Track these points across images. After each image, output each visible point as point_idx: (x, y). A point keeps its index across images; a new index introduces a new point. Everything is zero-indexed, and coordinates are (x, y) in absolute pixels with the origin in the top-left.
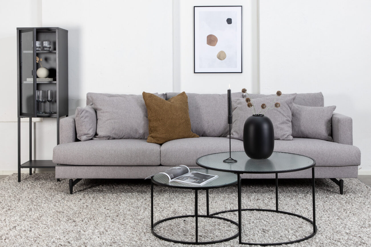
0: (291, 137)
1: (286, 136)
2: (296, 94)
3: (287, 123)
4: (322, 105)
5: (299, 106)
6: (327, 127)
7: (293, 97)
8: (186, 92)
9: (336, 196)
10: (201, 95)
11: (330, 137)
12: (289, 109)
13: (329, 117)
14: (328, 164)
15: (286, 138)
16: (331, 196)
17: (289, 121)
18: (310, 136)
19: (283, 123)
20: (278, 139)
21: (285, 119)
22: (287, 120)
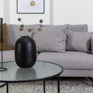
0: (64, 51)
1: (61, 50)
2: (69, 24)
3: (62, 42)
4: (87, 31)
5: (72, 32)
6: (87, 45)
7: (67, 26)
8: (7, 24)
9: (89, 88)
10: (17, 25)
11: (89, 51)
12: (64, 34)
13: (89, 39)
14: (84, 68)
15: (61, 51)
16: (86, 89)
17: (64, 41)
18: (77, 50)
19: (60, 42)
20: (57, 52)
21: (61, 39)
22: (63, 40)
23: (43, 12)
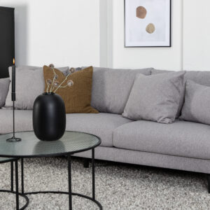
15: (162, 121)
19: (163, 104)
20: (156, 122)
21: (167, 99)
22: (169, 101)
23: (169, 45)
